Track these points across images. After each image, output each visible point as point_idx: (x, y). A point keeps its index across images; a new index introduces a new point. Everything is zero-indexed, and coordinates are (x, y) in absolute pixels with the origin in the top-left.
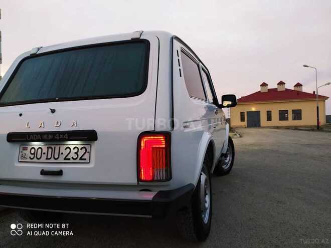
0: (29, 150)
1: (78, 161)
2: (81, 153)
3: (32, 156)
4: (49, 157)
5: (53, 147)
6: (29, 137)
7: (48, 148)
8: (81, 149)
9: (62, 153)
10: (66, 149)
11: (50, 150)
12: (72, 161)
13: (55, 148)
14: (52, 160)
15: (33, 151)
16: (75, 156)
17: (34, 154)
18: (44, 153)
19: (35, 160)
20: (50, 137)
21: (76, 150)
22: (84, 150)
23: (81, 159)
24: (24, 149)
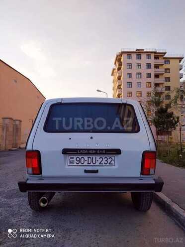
0: (75, 158)
1: (108, 165)
2: (109, 161)
3: (78, 162)
4: (90, 162)
5: (91, 157)
6: (80, 152)
7: (88, 158)
8: (109, 158)
9: (98, 161)
10: (100, 158)
11: (90, 159)
12: (104, 165)
13: (93, 158)
14: (92, 164)
15: (78, 159)
16: (106, 162)
18: (86, 161)
19: (80, 164)
21: (106, 159)
22: (111, 159)
23: (109, 164)
24: (71, 158)
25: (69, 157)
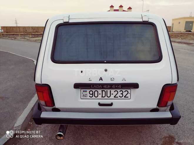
0: (88, 92)
2: (125, 94)
3: (91, 96)
4: (104, 96)
5: (106, 90)
6: (93, 87)
7: (102, 91)
8: (125, 92)
9: (112, 94)
10: (115, 92)
11: (104, 92)
12: (119, 98)
13: (107, 91)
14: (106, 97)
16: (121, 96)
17: (92, 94)
18: (100, 94)
19: (94, 97)
20: (109, 86)
21: (121, 92)
23: (125, 97)
24: (84, 91)
25: (82, 90)
